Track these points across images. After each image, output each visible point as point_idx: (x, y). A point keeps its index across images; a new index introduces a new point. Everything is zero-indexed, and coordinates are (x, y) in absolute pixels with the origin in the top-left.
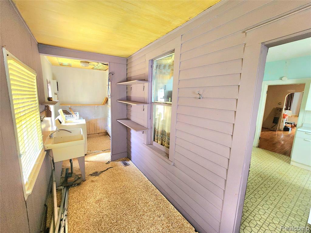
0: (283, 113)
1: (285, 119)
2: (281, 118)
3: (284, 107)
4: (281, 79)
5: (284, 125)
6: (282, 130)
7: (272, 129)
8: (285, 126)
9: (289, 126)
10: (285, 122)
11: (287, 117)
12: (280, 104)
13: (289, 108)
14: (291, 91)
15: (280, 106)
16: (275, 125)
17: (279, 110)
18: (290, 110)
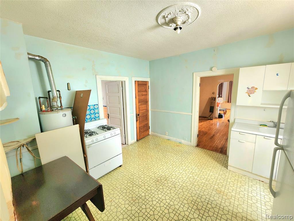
0: (217, 102)
1: (219, 107)
2: (216, 107)
3: (217, 96)
4: (211, 69)
5: (219, 112)
6: (217, 117)
7: (209, 118)
8: (219, 114)
9: (222, 113)
10: (219, 109)
11: (220, 105)
12: (213, 93)
13: (221, 95)
14: (220, 81)
15: (213, 96)
16: (212, 114)
17: (214, 99)
18: (221, 97)
